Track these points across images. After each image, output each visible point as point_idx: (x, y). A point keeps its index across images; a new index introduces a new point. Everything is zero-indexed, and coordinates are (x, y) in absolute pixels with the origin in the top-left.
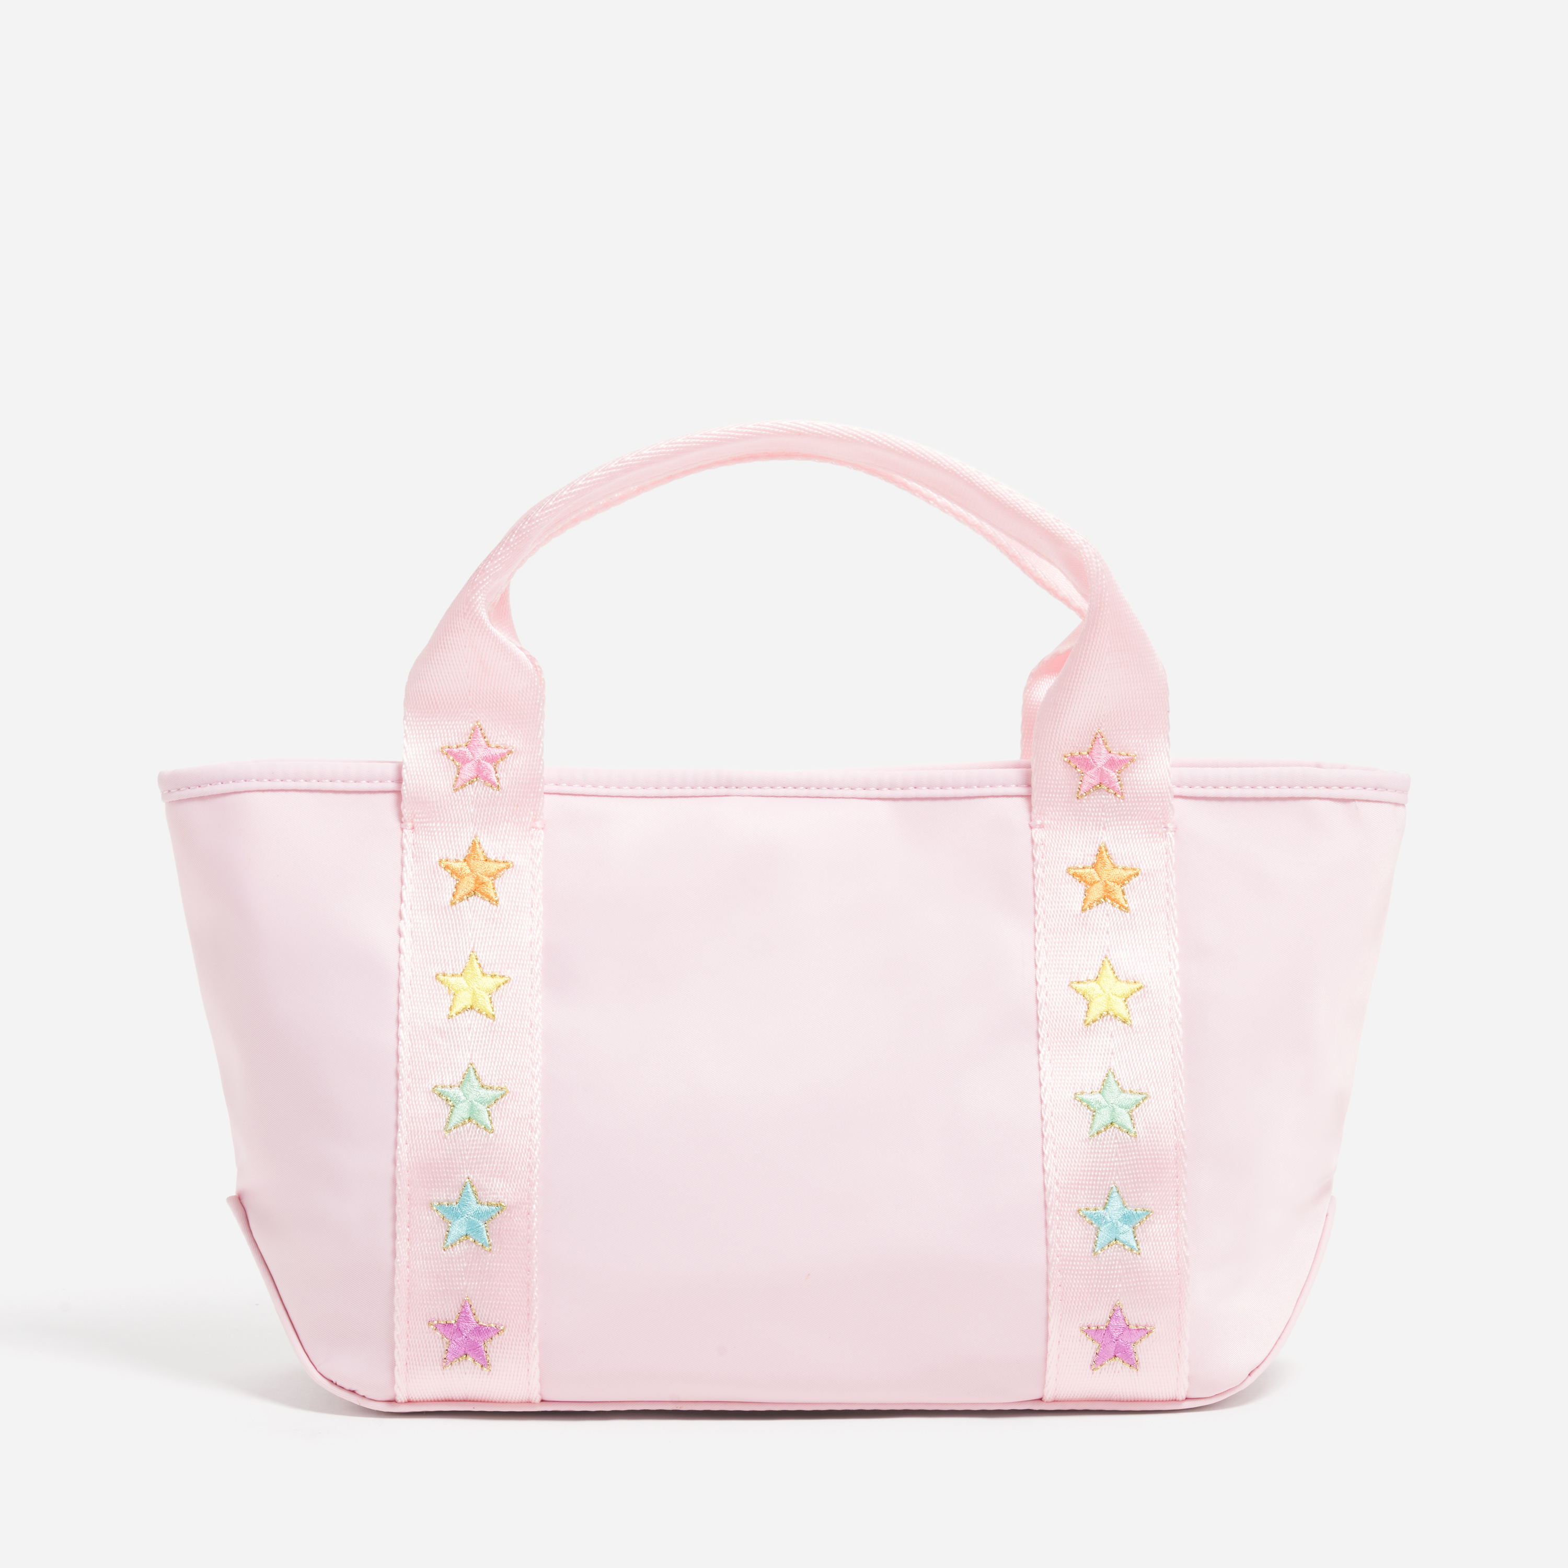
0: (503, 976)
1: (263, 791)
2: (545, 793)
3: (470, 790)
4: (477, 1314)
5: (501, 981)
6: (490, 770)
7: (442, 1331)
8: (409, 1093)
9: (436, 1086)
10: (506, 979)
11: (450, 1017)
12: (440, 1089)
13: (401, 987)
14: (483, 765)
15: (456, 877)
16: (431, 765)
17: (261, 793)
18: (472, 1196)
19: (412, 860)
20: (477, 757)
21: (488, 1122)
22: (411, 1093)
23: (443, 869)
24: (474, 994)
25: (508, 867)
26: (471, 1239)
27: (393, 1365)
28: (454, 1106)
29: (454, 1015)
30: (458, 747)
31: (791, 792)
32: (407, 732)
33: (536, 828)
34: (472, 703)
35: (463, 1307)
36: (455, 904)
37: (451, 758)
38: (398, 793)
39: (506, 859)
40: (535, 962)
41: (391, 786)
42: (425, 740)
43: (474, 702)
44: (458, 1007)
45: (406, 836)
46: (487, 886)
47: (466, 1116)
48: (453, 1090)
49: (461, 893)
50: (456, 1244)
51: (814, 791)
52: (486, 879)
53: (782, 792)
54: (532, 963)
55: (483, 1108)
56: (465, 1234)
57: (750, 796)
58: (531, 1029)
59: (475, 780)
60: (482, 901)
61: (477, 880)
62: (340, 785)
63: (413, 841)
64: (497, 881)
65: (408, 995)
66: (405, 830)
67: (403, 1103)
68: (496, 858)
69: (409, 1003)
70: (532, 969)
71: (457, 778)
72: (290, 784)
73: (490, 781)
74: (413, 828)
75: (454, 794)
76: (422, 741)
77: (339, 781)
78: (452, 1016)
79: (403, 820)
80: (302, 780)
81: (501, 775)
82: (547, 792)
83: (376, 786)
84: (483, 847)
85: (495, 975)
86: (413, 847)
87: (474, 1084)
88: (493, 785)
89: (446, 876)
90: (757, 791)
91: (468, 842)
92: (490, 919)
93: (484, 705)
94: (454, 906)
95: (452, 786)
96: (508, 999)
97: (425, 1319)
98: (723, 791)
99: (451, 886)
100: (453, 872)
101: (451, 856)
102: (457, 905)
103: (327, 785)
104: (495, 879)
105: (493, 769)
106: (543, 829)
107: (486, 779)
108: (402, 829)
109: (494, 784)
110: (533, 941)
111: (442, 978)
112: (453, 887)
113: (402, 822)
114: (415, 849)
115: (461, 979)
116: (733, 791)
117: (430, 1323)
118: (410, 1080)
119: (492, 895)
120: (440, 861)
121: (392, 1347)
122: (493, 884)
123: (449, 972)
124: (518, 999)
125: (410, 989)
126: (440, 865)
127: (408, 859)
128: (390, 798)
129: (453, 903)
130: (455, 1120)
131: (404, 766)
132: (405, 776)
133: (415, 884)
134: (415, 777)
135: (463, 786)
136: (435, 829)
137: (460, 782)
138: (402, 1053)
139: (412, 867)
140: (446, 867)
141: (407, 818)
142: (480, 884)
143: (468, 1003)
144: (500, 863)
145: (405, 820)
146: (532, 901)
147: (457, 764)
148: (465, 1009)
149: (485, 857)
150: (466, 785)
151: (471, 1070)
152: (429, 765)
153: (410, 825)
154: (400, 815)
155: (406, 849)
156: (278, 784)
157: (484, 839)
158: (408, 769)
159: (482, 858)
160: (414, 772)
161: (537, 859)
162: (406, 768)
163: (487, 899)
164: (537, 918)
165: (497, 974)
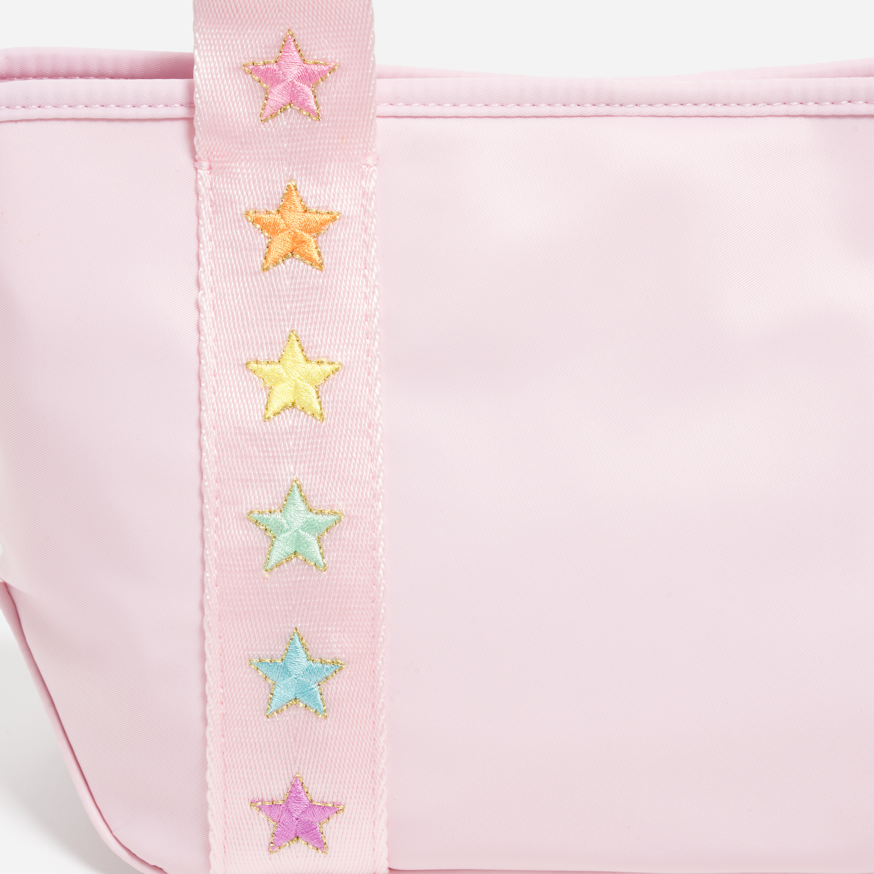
0: (333, 363)
1: (16, 121)
2: (378, 117)
3: (282, 120)
4: (310, 792)
5: (328, 368)
6: (307, 95)
7: (268, 812)
8: (217, 520)
9: (251, 512)
10: (337, 366)
11: (266, 419)
12: (256, 515)
13: (202, 380)
14: (299, 88)
15: (266, 234)
16: (231, 87)
17: (13, 124)
18: (302, 651)
19: (210, 209)
20: (290, 78)
21: (319, 557)
22: (220, 520)
23: (250, 223)
24: (296, 387)
25: (334, 219)
26: (301, 705)
27: (207, 849)
28: (275, 537)
29: (272, 417)
30: (265, 64)
31: (690, 109)
32: (199, 41)
33: (368, 165)
34: (282, 6)
35: (293, 786)
36: (268, 269)
37: (257, 78)
38: (190, 120)
39: (330, 210)
40: (372, 341)
41: (181, 111)
42: (223, 53)
43: (285, 5)
44: (276, 405)
45: (201, 178)
46: (308, 246)
47: (291, 550)
48: (273, 516)
49: (274, 254)
50: (282, 710)
51: (720, 109)
52: (307, 236)
53: (679, 110)
54: (368, 341)
55: (312, 539)
56: (293, 697)
57: (639, 116)
58: (370, 431)
59: (288, 107)
60: (302, 264)
61: (294, 238)
62: (114, 112)
63: (211, 184)
64: (320, 238)
65: (212, 390)
66: (199, 171)
67: (209, 531)
68: (318, 207)
69: (214, 399)
70: (368, 351)
71: (265, 105)
72: (50, 112)
73: (308, 109)
74: (210, 168)
75: (262, 125)
76: (218, 54)
77: (113, 106)
78: (269, 418)
79: (197, 157)
80: (65, 106)
81: (322, 99)
82: (380, 115)
83: (161, 111)
84: (301, 194)
85: (322, 362)
86: (211, 192)
87: (300, 509)
88: (311, 113)
89: (256, 233)
90: (646, 109)
91: (281, 187)
92: (313, 288)
93: (297, 8)
94: (267, 273)
95: (258, 115)
96: (339, 391)
97: (246, 798)
98: (603, 109)
99: (262, 245)
100: (265, 227)
101: (261, 206)
102: (271, 271)
103: (98, 112)
104: (318, 235)
105: (311, 93)
106: (376, 165)
107: (303, 106)
108: (196, 169)
109: (313, 112)
110: (369, 313)
111: (254, 366)
112: (265, 247)
113: (196, 161)
114: (214, 196)
115: (279, 366)
116: (616, 109)
117: (253, 803)
118: (217, 502)
119: (315, 256)
120: (247, 213)
121: (206, 828)
122: (316, 242)
123: (263, 356)
124: (353, 391)
125: (214, 382)
126: (247, 219)
127: (206, 207)
128: (180, 128)
129: (265, 269)
130: (276, 556)
131: (196, 90)
132: (198, 102)
133: (215, 242)
134: (211, 104)
135: (273, 115)
136: (239, 170)
137: (269, 111)
138: (206, 467)
139: (211, 219)
140: (256, 221)
141: (202, 157)
142: (298, 244)
143: (289, 399)
144: (323, 214)
145: (199, 158)
146: (366, 261)
147: (265, 85)
148: (285, 408)
149: (304, 206)
150: (276, 114)
151: (295, 488)
152: (229, 87)
153: (206, 164)
154: (193, 152)
155: (203, 197)
156: (35, 112)
157: (301, 182)
158: (202, 93)
159: (300, 209)
160: (209, 98)
161: (370, 205)
162: (199, 92)
163: (308, 262)
164: (372, 283)
165: (324, 360)
